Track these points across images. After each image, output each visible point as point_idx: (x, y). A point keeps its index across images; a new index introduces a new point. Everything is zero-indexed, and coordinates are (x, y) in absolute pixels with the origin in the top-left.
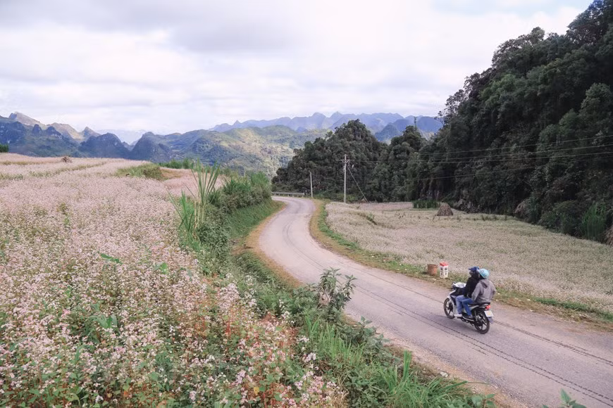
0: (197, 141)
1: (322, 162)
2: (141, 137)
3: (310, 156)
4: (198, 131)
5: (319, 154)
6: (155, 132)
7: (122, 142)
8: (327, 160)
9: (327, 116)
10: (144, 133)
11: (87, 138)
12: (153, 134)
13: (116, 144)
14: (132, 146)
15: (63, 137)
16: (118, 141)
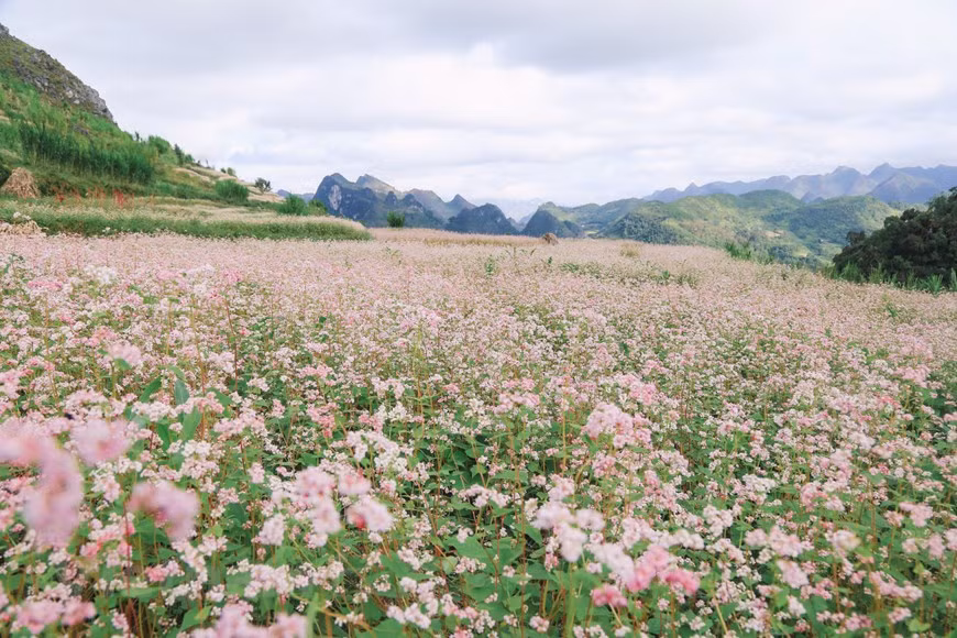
0: (626, 218)
1: (926, 259)
2: (535, 211)
3: (895, 245)
4: (627, 201)
5: (918, 242)
6: (558, 203)
7: (507, 217)
8: (935, 255)
9: (862, 173)
10: (540, 204)
11: (459, 212)
12: (555, 206)
13: (499, 220)
14: (522, 224)
15: (424, 210)
16: (502, 216)
